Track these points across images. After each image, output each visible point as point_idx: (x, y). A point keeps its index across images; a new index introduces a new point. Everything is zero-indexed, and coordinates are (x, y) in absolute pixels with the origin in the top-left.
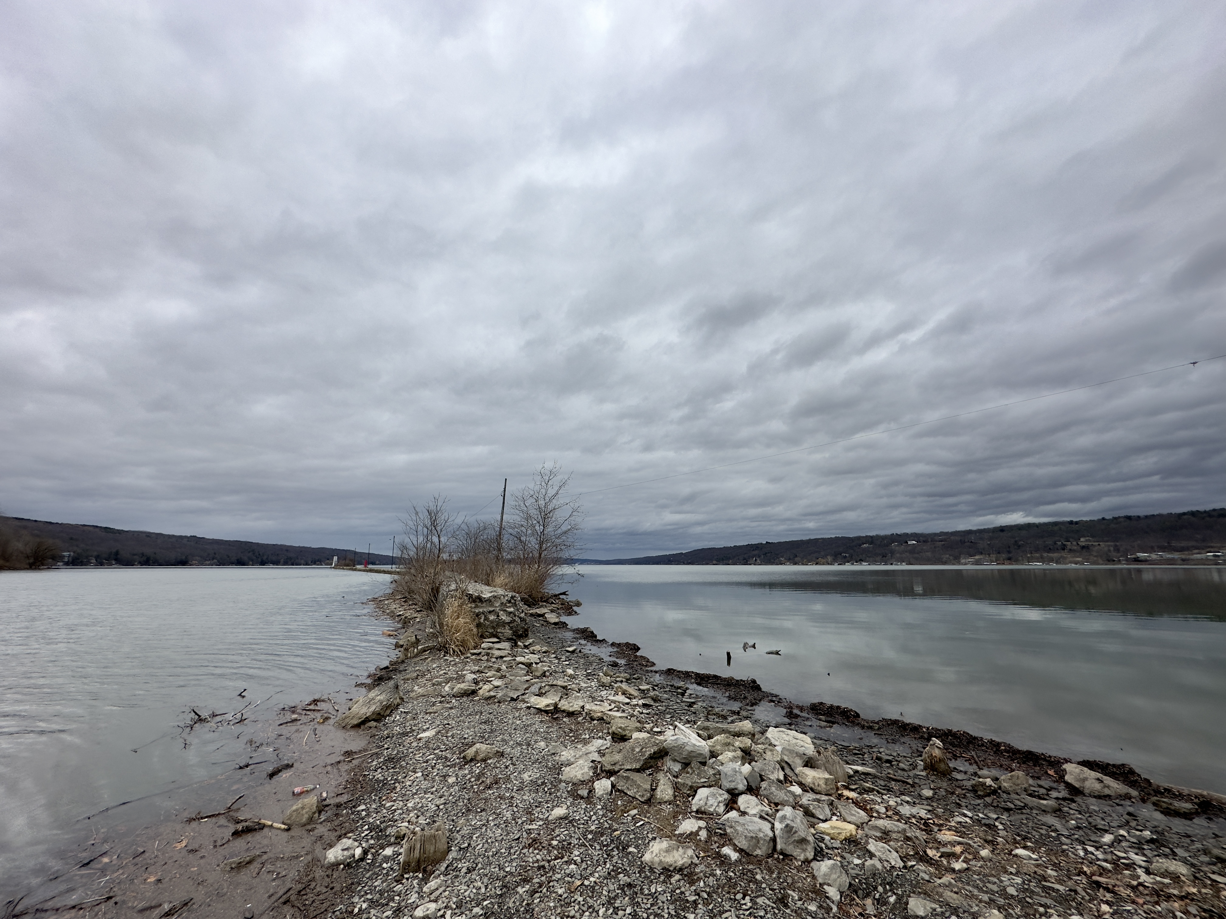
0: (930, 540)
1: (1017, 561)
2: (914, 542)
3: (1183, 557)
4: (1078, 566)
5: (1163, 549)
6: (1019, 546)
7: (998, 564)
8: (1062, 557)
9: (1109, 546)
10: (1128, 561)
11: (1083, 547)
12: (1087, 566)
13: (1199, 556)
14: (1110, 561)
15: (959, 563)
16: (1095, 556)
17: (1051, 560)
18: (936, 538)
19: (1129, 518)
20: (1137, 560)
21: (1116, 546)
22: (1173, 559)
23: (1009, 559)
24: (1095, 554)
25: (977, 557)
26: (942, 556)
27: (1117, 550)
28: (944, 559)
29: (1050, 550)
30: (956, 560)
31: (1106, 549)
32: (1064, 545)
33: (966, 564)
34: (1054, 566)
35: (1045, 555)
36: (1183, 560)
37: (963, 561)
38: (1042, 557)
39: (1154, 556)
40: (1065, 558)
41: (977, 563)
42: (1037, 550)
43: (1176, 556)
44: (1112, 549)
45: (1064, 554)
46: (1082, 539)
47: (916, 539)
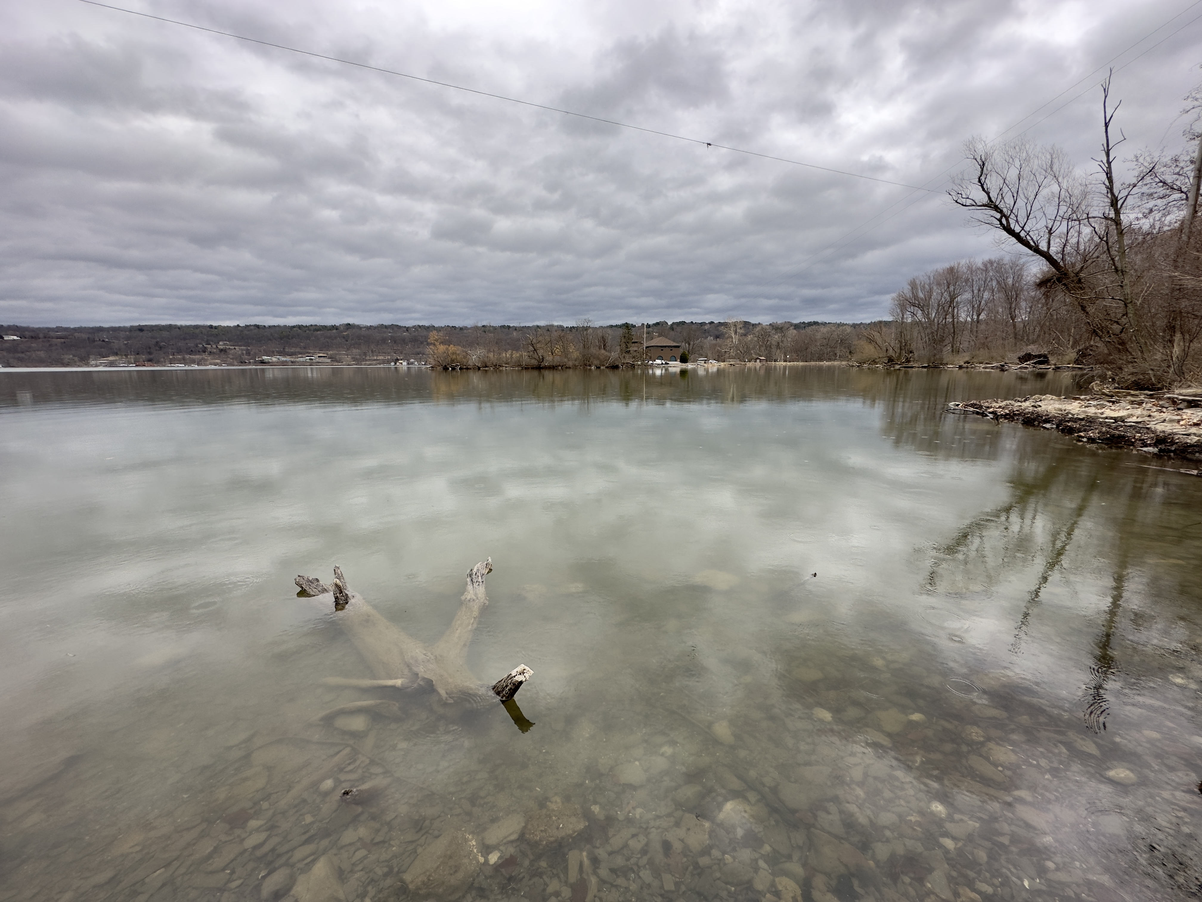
0: (41, 335)
1: (158, 362)
2: (15, 338)
3: (292, 360)
4: (217, 367)
5: (281, 353)
6: (161, 348)
7: (137, 366)
8: (203, 359)
9: (242, 350)
10: (256, 363)
11: (221, 350)
12: (225, 367)
13: (301, 359)
14: (243, 363)
15: (87, 365)
16: (232, 359)
17: (193, 362)
18: (52, 334)
19: (257, 326)
20: (263, 362)
21: (248, 350)
22: (286, 361)
23: (150, 360)
24: (231, 357)
25: (111, 358)
26: (63, 357)
27: (248, 353)
28: (66, 361)
29: (192, 352)
30: (84, 360)
31: (240, 352)
32: (206, 348)
33: (96, 366)
34: (196, 367)
35: (187, 357)
36: (292, 362)
37: (93, 362)
38: (184, 359)
39: (274, 359)
40: (206, 360)
41: (112, 364)
42: (179, 351)
43: (288, 359)
44: (244, 352)
45: (205, 356)
46: (221, 343)
47: (18, 333)
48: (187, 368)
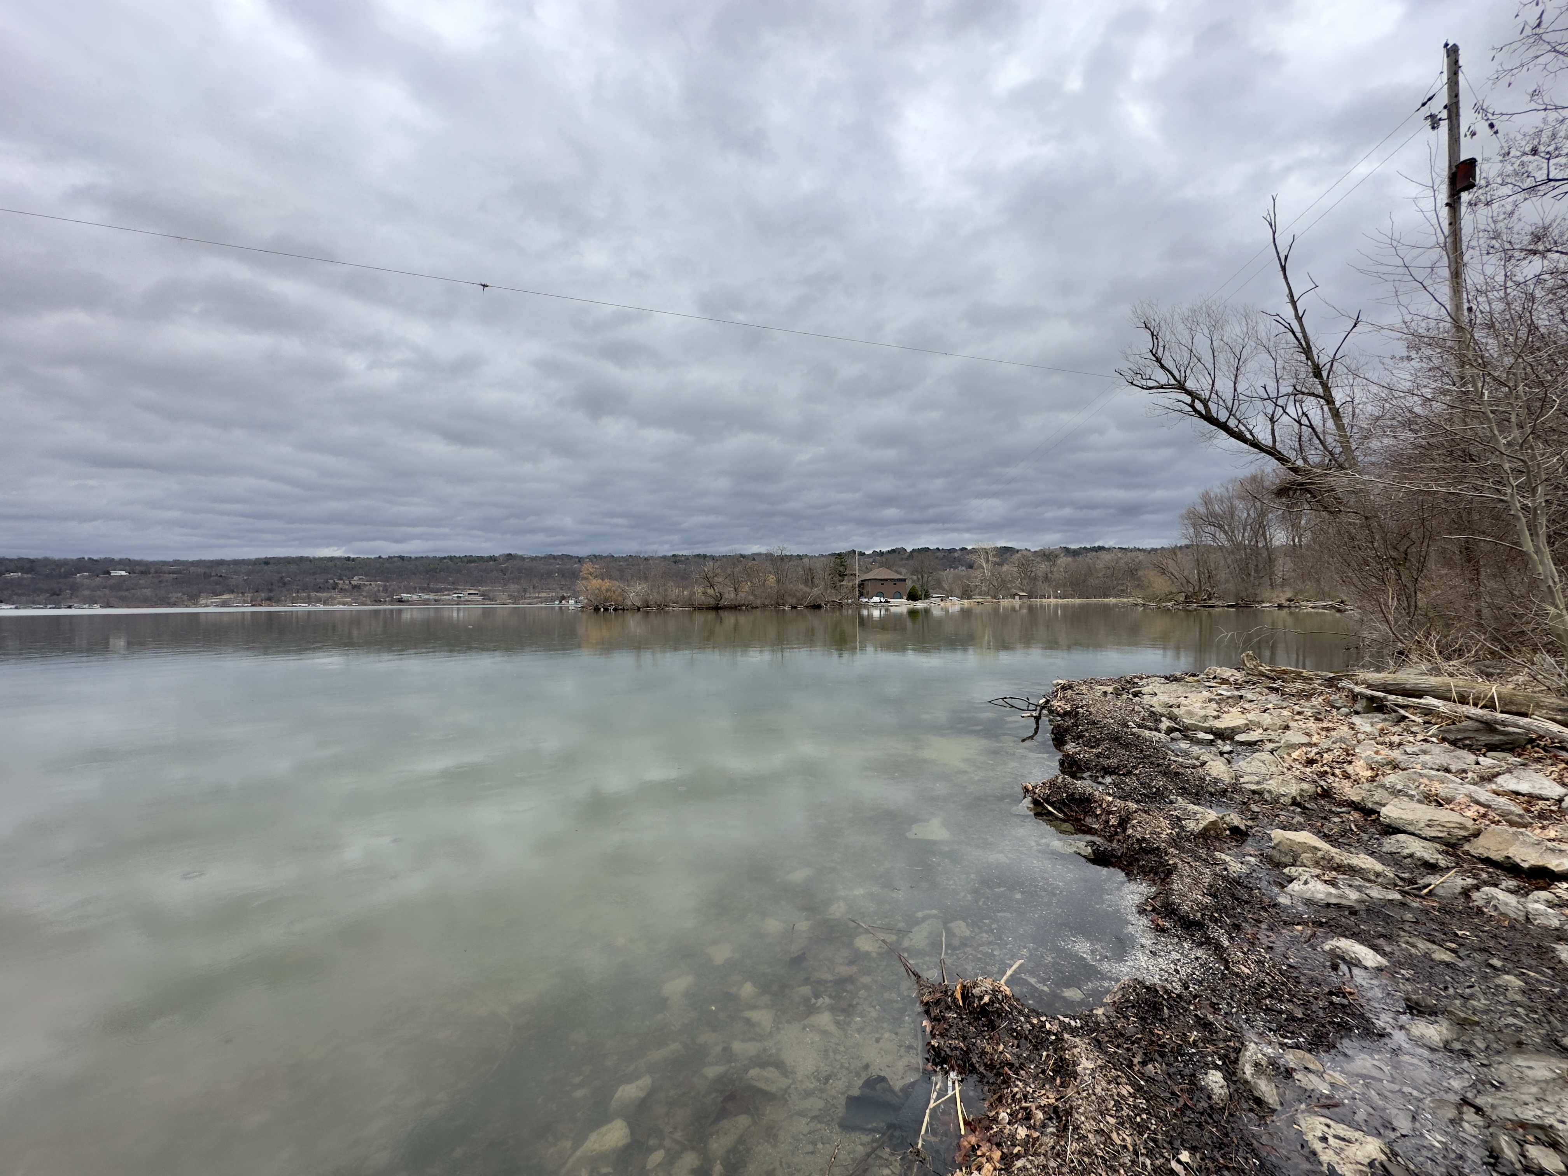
0: (152, 570)
1: (278, 602)
2: (123, 573)
3: (436, 597)
4: (346, 607)
5: (424, 590)
6: (285, 584)
7: (253, 605)
8: (330, 597)
9: (379, 586)
10: (392, 602)
11: (354, 587)
12: (356, 607)
13: (447, 597)
14: (378, 601)
15: (196, 605)
16: (366, 597)
17: (319, 600)
18: (165, 568)
19: (402, 558)
20: (401, 601)
21: (385, 586)
22: (428, 600)
23: (269, 599)
24: (364, 594)
25: (225, 597)
26: (170, 595)
27: (386, 590)
28: (172, 600)
29: (320, 589)
30: (193, 599)
31: (376, 589)
32: (337, 584)
33: (207, 606)
34: (321, 607)
35: (313, 594)
36: (436, 601)
37: (203, 602)
38: (309, 597)
39: (415, 597)
40: (335, 598)
41: (224, 604)
42: (305, 588)
43: (431, 596)
44: (381, 589)
45: (334, 594)
46: (355, 578)
47: (127, 568)
48: (311, 608)
